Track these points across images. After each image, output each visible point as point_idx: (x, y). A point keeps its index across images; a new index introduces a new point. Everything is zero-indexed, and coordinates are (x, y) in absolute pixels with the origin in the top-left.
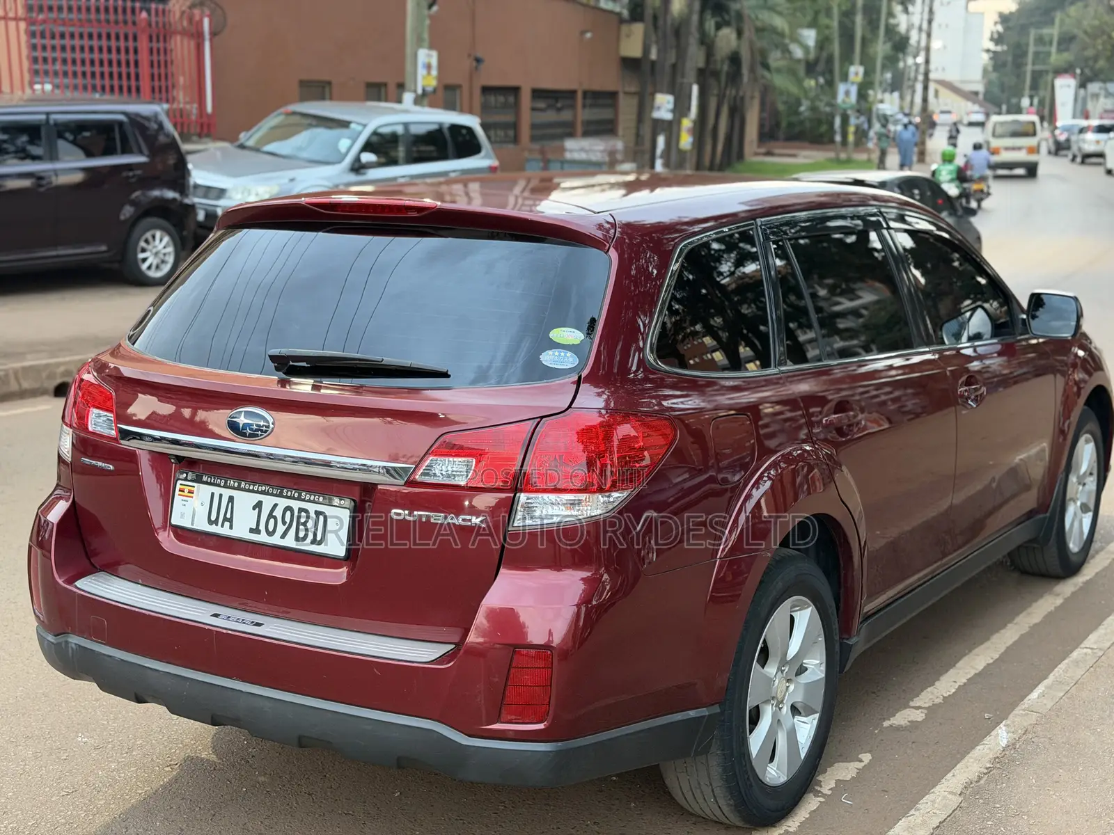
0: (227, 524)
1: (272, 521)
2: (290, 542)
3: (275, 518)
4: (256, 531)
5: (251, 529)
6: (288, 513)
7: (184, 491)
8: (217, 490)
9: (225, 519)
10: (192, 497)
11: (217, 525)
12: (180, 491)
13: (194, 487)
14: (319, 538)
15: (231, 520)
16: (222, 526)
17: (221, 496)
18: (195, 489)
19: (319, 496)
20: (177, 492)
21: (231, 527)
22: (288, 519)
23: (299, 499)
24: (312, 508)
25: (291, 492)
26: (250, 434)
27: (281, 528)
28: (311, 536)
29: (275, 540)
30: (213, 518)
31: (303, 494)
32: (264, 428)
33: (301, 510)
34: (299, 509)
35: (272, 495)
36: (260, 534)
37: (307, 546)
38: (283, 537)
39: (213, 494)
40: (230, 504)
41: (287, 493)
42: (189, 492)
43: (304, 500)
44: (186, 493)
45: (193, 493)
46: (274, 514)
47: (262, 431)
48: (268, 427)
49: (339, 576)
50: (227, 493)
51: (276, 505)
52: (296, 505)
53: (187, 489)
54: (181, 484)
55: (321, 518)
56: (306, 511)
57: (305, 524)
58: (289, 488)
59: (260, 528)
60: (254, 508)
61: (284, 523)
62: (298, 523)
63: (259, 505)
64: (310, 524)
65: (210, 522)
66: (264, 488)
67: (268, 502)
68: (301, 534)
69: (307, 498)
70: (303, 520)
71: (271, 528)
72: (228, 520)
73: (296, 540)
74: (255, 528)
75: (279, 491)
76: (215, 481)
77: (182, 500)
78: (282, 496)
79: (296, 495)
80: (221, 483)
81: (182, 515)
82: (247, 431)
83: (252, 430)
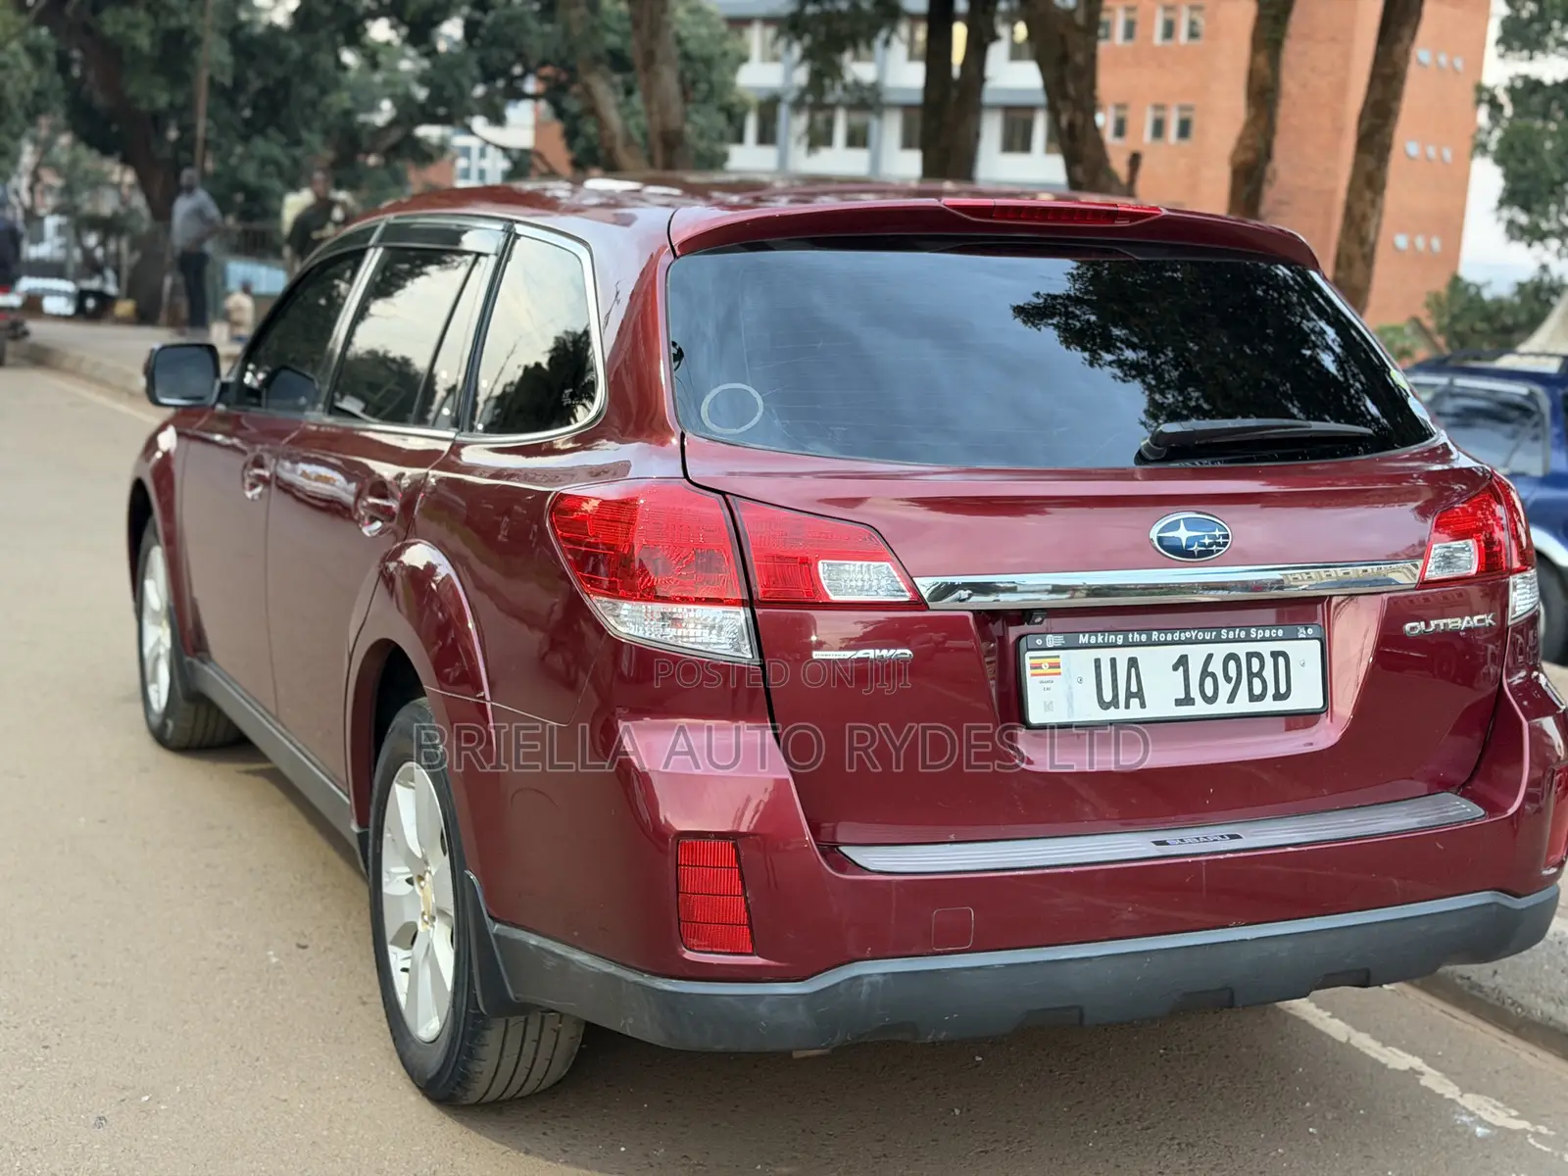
0: (1135, 702)
1: (1209, 682)
2: (1243, 705)
3: (1213, 676)
4: (1188, 700)
5: (1176, 700)
6: (1232, 664)
7: (1040, 668)
8: (1105, 655)
9: (1129, 695)
10: (1059, 674)
11: (1117, 706)
12: (1032, 668)
13: (1058, 657)
14: (1283, 689)
15: (1140, 694)
16: (1127, 706)
17: (1113, 661)
18: (1061, 661)
19: (1277, 630)
20: (1029, 672)
21: (1143, 705)
22: (1233, 672)
23: (1248, 640)
24: (1266, 648)
25: (1234, 632)
26: (1199, 552)
27: (1225, 689)
28: (1271, 690)
29: (1220, 707)
30: (1108, 696)
31: (1253, 630)
32: (1221, 540)
33: (1250, 655)
34: (1247, 654)
35: (1204, 642)
37: (1269, 705)
38: (1231, 700)
39: (1097, 662)
40: (1133, 670)
41: (1228, 634)
42: (1050, 667)
43: (1255, 640)
45: (1059, 667)
46: (1209, 670)
47: (1218, 544)
48: (1226, 537)
49: (1324, 736)
50: (1122, 656)
51: (1210, 656)
52: (1241, 649)
53: (1045, 663)
54: (1031, 658)
55: (1281, 660)
56: (1259, 656)
57: (1259, 675)
58: (1229, 628)
59: (1192, 696)
60: (1175, 668)
61: (1228, 679)
62: (1251, 675)
63: (1183, 661)
64: (1268, 673)
65: (1104, 705)
66: (1188, 634)
67: (1196, 654)
68: (1257, 689)
69: (1259, 636)
70: (1255, 668)
71: (1209, 691)
72: (1134, 695)
73: (1251, 701)
74: (1183, 696)
75: (1214, 633)
76: (1103, 639)
77: (1042, 682)
78: (1218, 641)
79: (1243, 634)
80: (1116, 641)
81: (1048, 707)
82: (1195, 548)
83: (1204, 545)
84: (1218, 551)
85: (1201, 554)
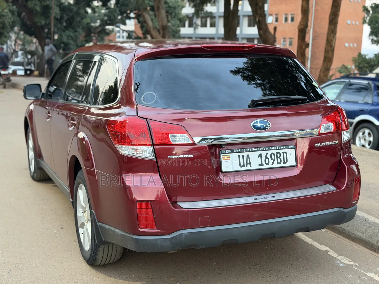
0: (249, 165)
1: (267, 160)
2: (275, 165)
4: (262, 164)
5: (259, 165)
6: (273, 155)
7: (225, 158)
8: (241, 154)
9: (247, 164)
10: (230, 159)
11: (244, 166)
12: (223, 158)
13: (229, 155)
14: (285, 161)
15: (250, 164)
16: (247, 166)
17: (243, 156)
18: (230, 156)
19: (284, 147)
20: (222, 159)
21: (251, 166)
22: (273, 157)
23: (276, 149)
24: (281, 151)
25: (273, 147)
27: (271, 161)
28: (283, 161)
29: (270, 166)
30: (242, 164)
31: (278, 147)
32: (268, 126)
33: (277, 153)
34: (276, 153)
35: (265, 150)
36: (263, 165)
37: (282, 165)
38: (273, 164)
39: (239, 156)
40: (248, 158)
41: (271, 148)
42: (227, 158)
43: (278, 149)
44: (226, 158)
45: (230, 158)
46: (267, 157)
47: (268, 127)
48: (270, 125)
49: (296, 172)
50: (245, 154)
51: (267, 154)
52: (275, 152)
53: (226, 157)
54: (223, 156)
55: (285, 154)
56: (279, 153)
57: (280, 158)
58: (272, 147)
59: (263, 163)
60: (258, 157)
61: (272, 159)
62: (277, 158)
63: (260, 155)
64: (282, 157)
65: (241, 166)
66: (261, 149)
67: (264, 153)
68: (279, 161)
70: (278, 155)
71: (267, 162)
72: (249, 164)
73: (278, 164)
74: (261, 164)
75: (268, 148)
76: (240, 151)
77: (225, 161)
78: (269, 150)
79: (275, 148)
80: (244, 151)
81: (227, 167)
82: (262, 128)
83: (264, 127)
84: (268, 128)
85: (263, 129)
